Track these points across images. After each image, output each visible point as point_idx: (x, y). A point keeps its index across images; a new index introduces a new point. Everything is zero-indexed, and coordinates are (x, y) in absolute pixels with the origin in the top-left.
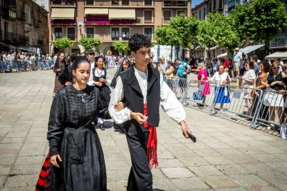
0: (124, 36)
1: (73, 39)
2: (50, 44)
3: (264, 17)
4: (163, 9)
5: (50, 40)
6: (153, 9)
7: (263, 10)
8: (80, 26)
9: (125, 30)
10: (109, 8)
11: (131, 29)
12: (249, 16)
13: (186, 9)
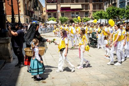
0: (77, 16)
1: (56, 18)
2: (46, 20)
4: (93, 4)
5: (46, 19)
6: (88, 4)
8: (59, 12)
9: (77, 13)
10: (70, 4)
11: (79, 13)
13: (102, 4)
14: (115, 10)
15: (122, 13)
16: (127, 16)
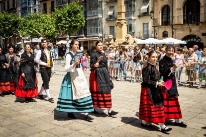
3: (73, 18)
7: (72, 14)
12: (64, 17)
14: (10, 19)
15: (24, 25)
16: (30, 31)
